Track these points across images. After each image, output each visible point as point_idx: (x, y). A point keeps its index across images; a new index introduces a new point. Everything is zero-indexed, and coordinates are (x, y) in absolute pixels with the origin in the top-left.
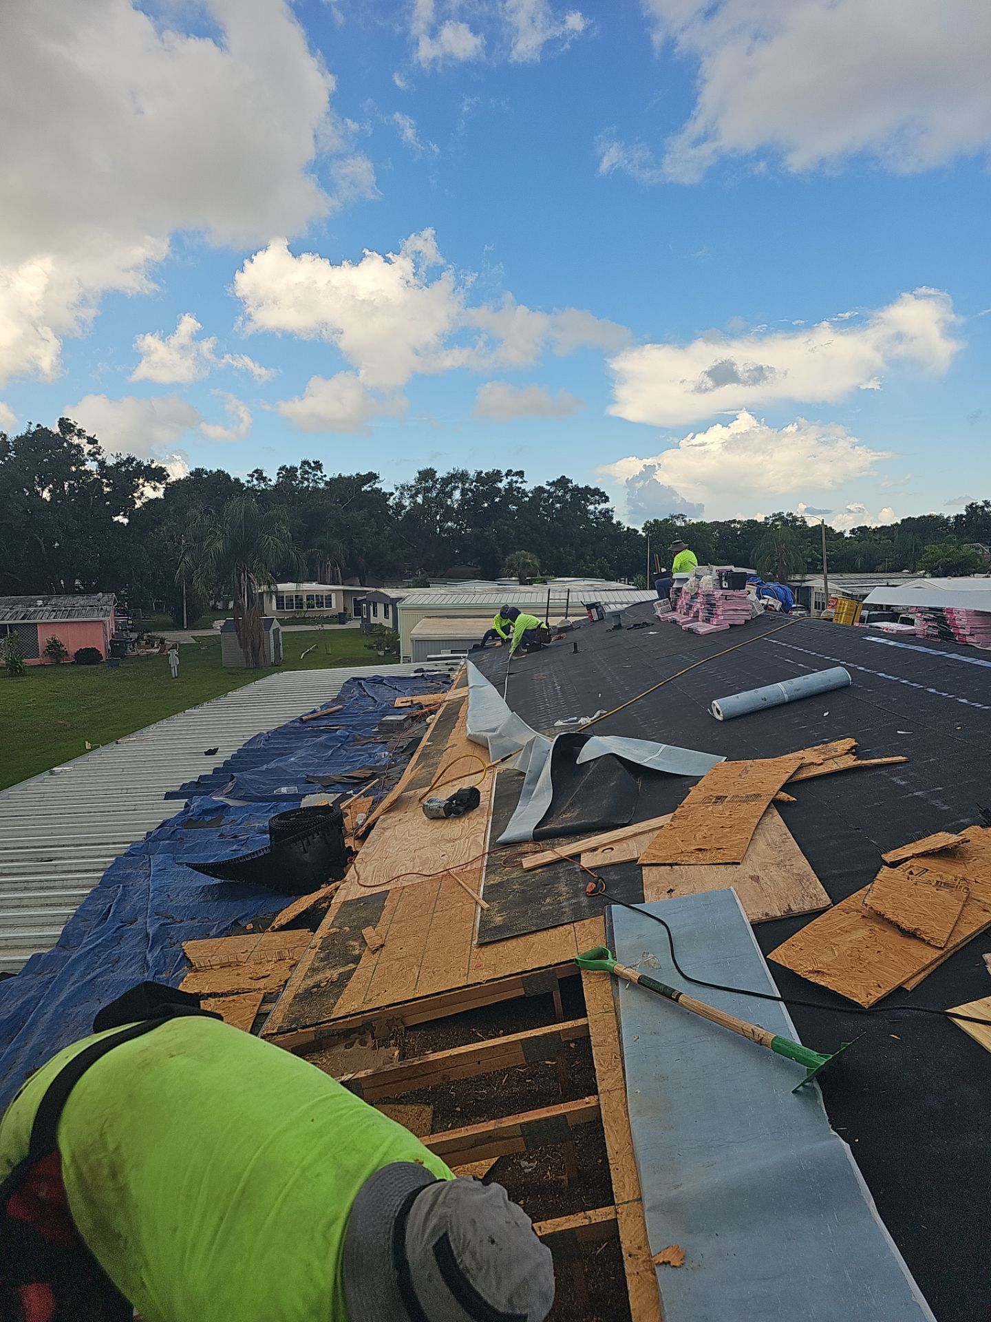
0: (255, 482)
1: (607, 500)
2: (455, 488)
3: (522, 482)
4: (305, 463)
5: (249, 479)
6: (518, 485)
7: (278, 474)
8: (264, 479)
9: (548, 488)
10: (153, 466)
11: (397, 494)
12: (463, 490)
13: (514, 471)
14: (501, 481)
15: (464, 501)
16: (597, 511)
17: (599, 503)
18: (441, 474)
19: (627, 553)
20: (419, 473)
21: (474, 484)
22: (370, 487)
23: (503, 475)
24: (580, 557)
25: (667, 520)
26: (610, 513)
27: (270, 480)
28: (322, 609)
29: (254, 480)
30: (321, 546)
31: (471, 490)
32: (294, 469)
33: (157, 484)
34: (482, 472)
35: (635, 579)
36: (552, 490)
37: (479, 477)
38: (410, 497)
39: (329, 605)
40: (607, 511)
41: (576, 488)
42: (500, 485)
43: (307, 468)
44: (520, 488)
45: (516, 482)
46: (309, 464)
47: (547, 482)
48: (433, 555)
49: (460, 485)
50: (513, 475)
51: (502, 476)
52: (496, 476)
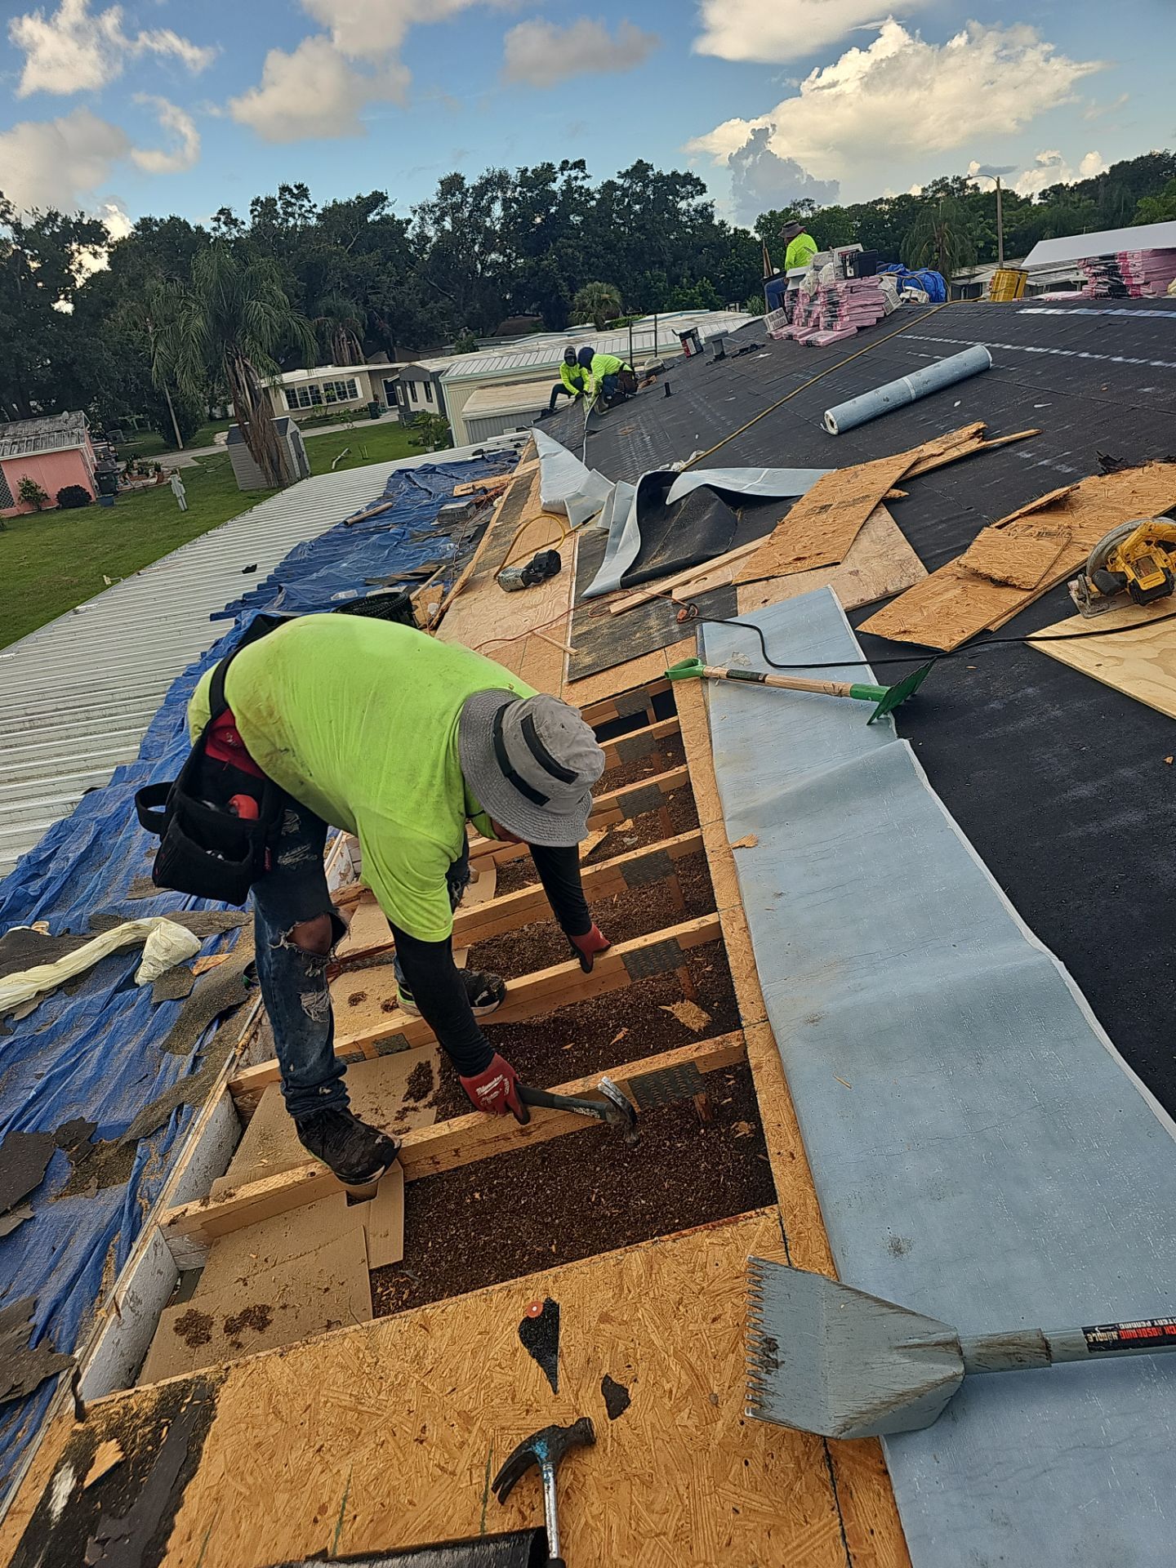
0: (224, 229)
1: (703, 190)
2: (493, 200)
3: (584, 178)
4: (285, 189)
5: (215, 224)
6: (579, 183)
7: (252, 211)
8: (234, 222)
9: (620, 182)
10: (85, 222)
11: (416, 220)
12: (504, 200)
13: (571, 161)
14: (554, 181)
15: (508, 218)
16: (691, 209)
17: (693, 197)
18: (471, 181)
19: (736, 267)
20: (442, 183)
21: (519, 189)
22: (378, 214)
23: (557, 169)
24: (675, 281)
25: (787, 210)
26: (710, 210)
27: (243, 223)
28: (346, 400)
29: (223, 226)
30: (329, 313)
31: (515, 200)
32: (271, 202)
33: (96, 247)
34: (526, 170)
35: (749, 304)
36: (626, 185)
37: (525, 181)
38: (434, 223)
39: (354, 394)
40: (706, 207)
41: (660, 177)
42: (555, 187)
43: (288, 197)
44: (582, 187)
45: (576, 178)
46: (290, 191)
47: (619, 173)
48: (478, 306)
49: (499, 194)
50: (571, 169)
51: (556, 173)
52: (546, 173)
